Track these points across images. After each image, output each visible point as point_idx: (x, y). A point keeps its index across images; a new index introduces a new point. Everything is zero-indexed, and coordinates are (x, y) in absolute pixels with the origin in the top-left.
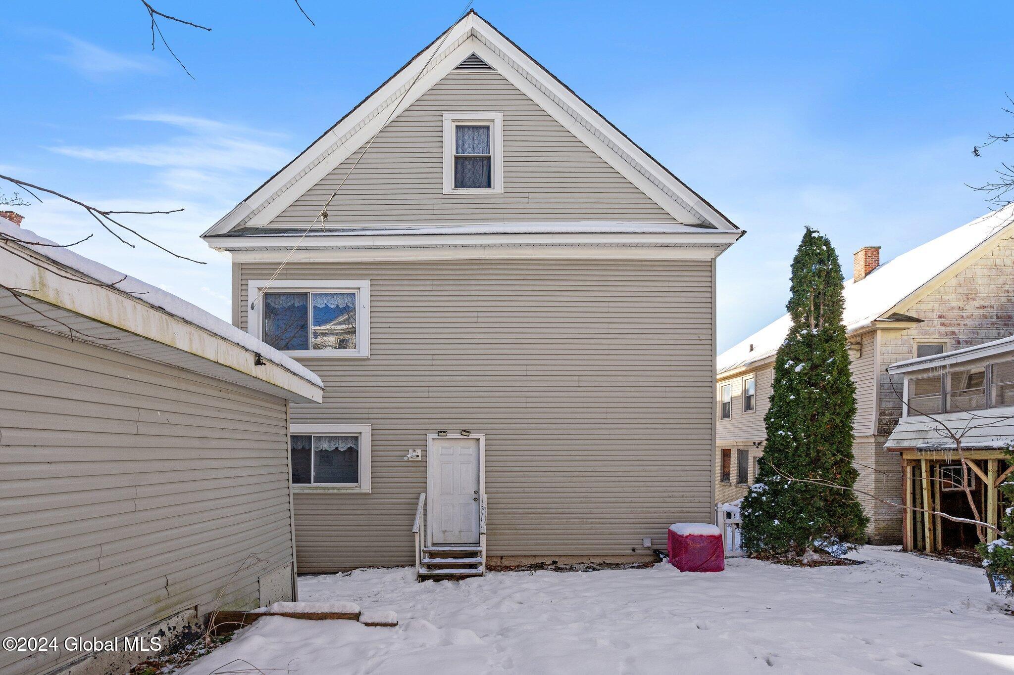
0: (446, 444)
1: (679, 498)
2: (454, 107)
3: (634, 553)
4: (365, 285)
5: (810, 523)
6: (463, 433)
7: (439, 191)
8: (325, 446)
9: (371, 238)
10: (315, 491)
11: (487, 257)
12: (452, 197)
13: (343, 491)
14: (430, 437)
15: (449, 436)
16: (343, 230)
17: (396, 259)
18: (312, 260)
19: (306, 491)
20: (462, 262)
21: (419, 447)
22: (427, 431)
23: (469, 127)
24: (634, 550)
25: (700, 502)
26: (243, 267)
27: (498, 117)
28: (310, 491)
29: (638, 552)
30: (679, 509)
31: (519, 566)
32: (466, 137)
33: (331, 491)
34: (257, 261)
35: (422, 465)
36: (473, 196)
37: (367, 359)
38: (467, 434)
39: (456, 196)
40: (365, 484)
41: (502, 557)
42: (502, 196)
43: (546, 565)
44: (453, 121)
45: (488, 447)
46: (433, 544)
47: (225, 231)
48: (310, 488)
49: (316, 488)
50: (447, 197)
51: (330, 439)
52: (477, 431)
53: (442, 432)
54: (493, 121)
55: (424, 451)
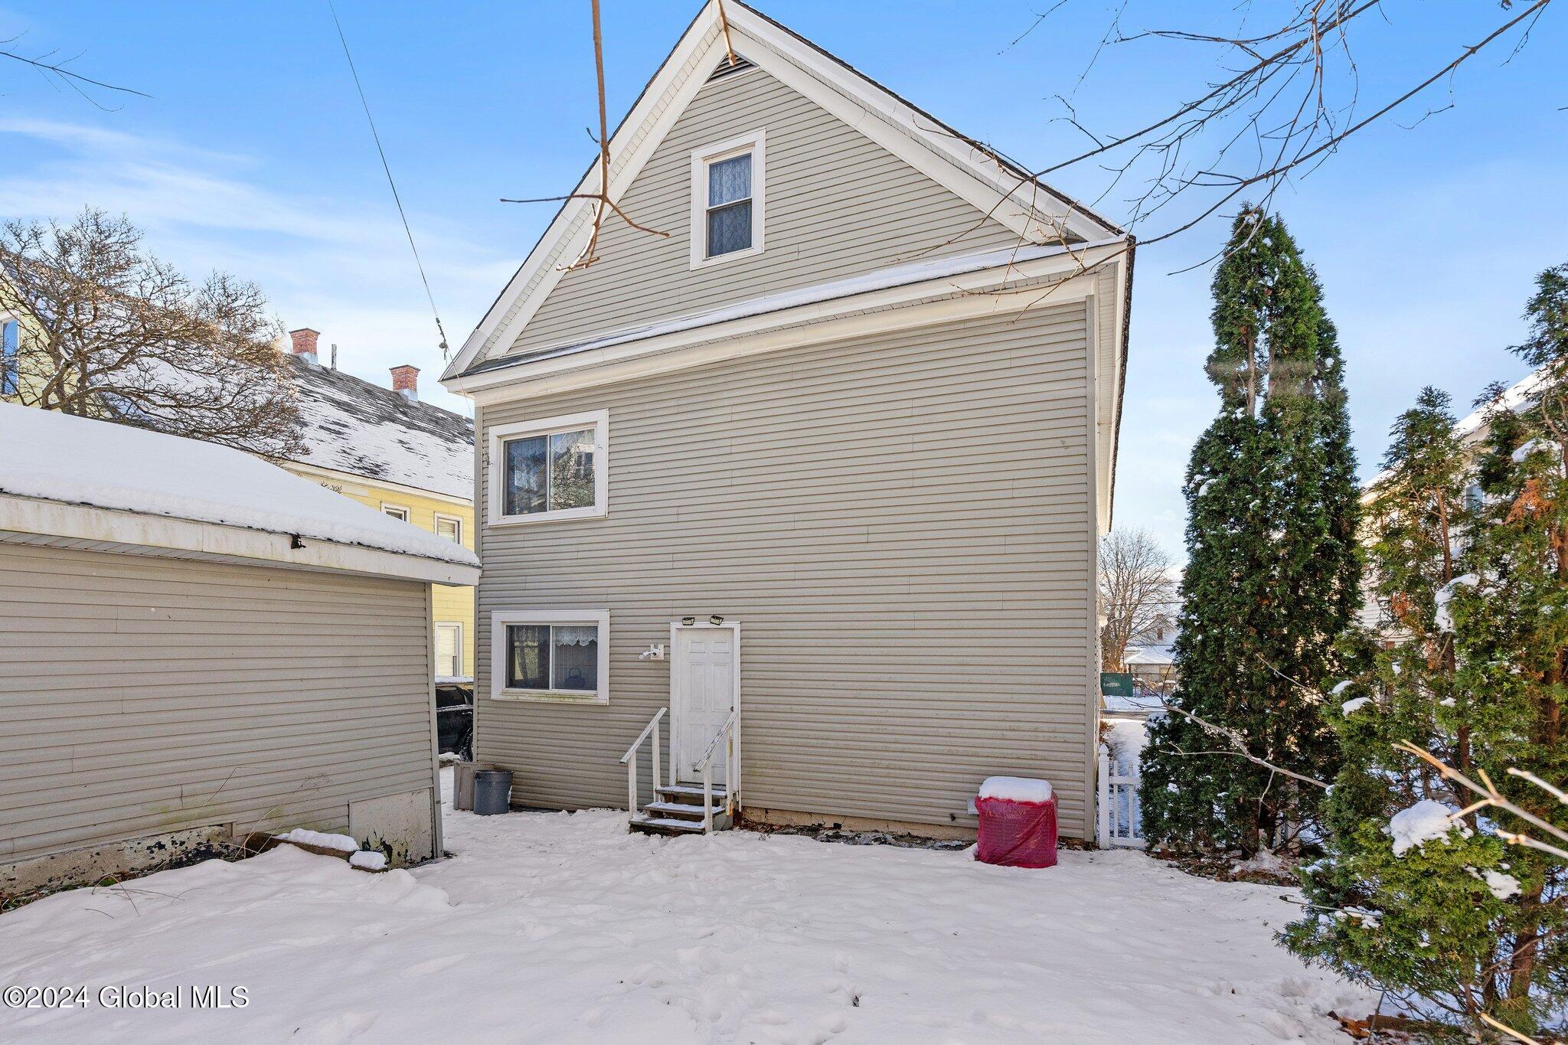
0: (697, 636)
1: (1030, 733)
2: (704, 140)
3: (954, 823)
4: (601, 416)
5: (1219, 795)
6: (713, 620)
7: (684, 268)
8: (567, 639)
9: (599, 351)
10: (551, 700)
11: (743, 354)
12: (702, 272)
13: (579, 701)
14: (675, 625)
15: (697, 625)
16: (556, 350)
17: (635, 375)
18: (549, 392)
19: (543, 700)
20: (710, 367)
21: (663, 641)
22: (671, 618)
23: (727, 162)
24: (953, 818)
25: (1065, 742)
26: (486, 411)
27: (759, 137)
28: (546, 700)
29: (960, 821)
30: (1029, 752)
31: (788, 826)
32: (725, 178)
33: (566, 700)
34: (498, 401)
35: (662, 667)
36: (727, 266)
37: (606, 519)
38: (717, 621)
39: (706, 270)
40: (602, 694)
41: (767, 811)
42: (763, 257)
43: (825, 829)
44: (705, 159)
45: (745, 640)
46: (679, 783)
47: (462, 371)
48: (547, 696)
49: (554, 696)
50: (695, 273)
51: (574, 629)
52: (731, 616)
53: (689, 619)
54: (753, 144)
55: (667, 646)
